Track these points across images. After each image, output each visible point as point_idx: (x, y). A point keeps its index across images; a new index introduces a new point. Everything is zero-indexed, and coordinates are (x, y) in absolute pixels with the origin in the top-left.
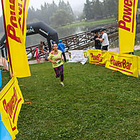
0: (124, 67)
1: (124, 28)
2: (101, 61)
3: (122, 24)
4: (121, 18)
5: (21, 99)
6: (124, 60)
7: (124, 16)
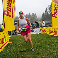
0: (54, 33)
1: (55, 17)
2: (45, 32)
3: (54, 15)
4: (53, 13)
5: (8, 41)
6: (54, 30)
7: (54, 12)
